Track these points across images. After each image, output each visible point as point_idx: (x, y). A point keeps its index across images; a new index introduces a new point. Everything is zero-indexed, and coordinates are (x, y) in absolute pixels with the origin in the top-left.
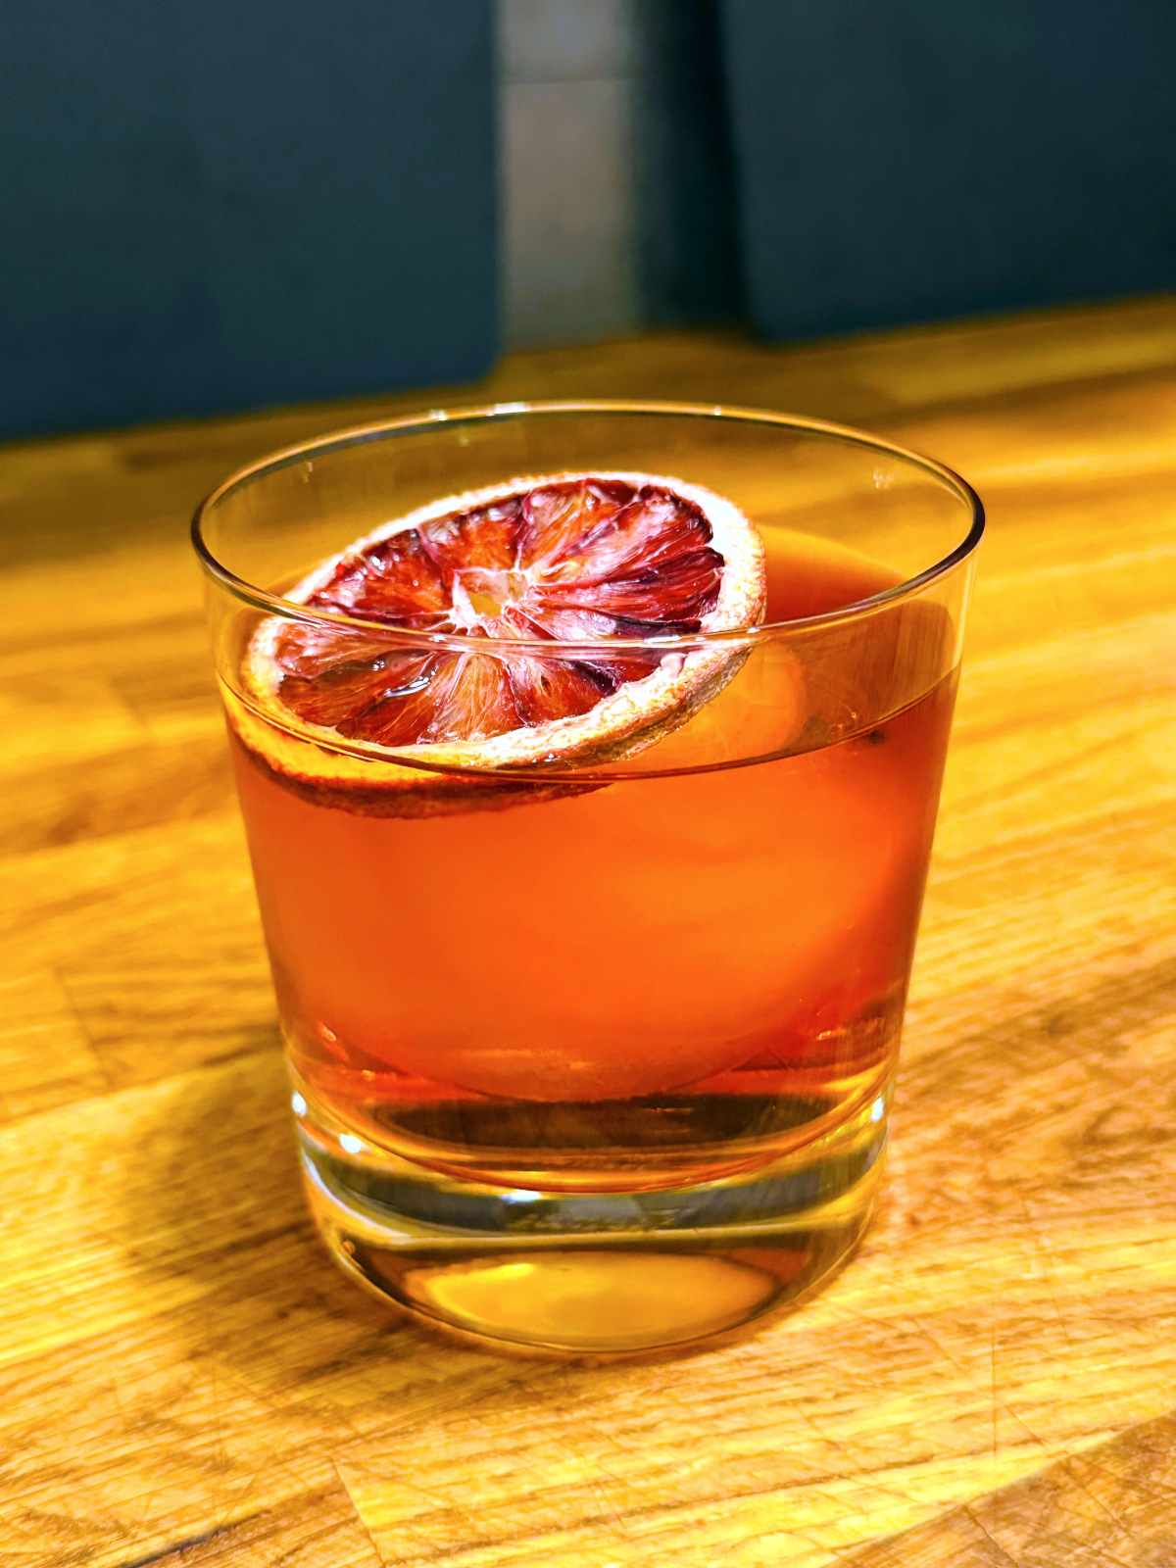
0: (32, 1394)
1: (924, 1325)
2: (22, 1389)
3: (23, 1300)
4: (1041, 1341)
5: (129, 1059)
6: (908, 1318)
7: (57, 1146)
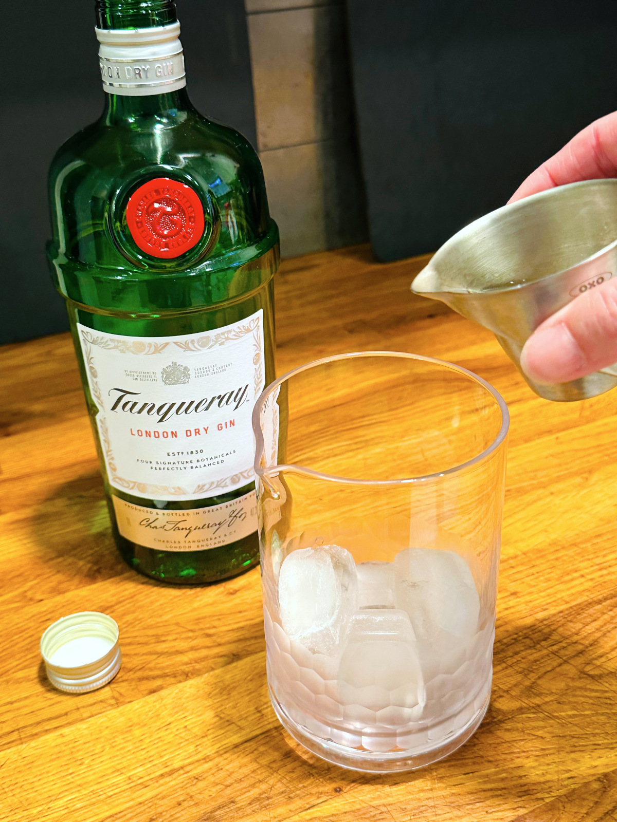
1: (389, 808)
3: (94, 798)
4: (427, 814)
5: (122, 691)
6: (384, 805)
7: (101, 731)
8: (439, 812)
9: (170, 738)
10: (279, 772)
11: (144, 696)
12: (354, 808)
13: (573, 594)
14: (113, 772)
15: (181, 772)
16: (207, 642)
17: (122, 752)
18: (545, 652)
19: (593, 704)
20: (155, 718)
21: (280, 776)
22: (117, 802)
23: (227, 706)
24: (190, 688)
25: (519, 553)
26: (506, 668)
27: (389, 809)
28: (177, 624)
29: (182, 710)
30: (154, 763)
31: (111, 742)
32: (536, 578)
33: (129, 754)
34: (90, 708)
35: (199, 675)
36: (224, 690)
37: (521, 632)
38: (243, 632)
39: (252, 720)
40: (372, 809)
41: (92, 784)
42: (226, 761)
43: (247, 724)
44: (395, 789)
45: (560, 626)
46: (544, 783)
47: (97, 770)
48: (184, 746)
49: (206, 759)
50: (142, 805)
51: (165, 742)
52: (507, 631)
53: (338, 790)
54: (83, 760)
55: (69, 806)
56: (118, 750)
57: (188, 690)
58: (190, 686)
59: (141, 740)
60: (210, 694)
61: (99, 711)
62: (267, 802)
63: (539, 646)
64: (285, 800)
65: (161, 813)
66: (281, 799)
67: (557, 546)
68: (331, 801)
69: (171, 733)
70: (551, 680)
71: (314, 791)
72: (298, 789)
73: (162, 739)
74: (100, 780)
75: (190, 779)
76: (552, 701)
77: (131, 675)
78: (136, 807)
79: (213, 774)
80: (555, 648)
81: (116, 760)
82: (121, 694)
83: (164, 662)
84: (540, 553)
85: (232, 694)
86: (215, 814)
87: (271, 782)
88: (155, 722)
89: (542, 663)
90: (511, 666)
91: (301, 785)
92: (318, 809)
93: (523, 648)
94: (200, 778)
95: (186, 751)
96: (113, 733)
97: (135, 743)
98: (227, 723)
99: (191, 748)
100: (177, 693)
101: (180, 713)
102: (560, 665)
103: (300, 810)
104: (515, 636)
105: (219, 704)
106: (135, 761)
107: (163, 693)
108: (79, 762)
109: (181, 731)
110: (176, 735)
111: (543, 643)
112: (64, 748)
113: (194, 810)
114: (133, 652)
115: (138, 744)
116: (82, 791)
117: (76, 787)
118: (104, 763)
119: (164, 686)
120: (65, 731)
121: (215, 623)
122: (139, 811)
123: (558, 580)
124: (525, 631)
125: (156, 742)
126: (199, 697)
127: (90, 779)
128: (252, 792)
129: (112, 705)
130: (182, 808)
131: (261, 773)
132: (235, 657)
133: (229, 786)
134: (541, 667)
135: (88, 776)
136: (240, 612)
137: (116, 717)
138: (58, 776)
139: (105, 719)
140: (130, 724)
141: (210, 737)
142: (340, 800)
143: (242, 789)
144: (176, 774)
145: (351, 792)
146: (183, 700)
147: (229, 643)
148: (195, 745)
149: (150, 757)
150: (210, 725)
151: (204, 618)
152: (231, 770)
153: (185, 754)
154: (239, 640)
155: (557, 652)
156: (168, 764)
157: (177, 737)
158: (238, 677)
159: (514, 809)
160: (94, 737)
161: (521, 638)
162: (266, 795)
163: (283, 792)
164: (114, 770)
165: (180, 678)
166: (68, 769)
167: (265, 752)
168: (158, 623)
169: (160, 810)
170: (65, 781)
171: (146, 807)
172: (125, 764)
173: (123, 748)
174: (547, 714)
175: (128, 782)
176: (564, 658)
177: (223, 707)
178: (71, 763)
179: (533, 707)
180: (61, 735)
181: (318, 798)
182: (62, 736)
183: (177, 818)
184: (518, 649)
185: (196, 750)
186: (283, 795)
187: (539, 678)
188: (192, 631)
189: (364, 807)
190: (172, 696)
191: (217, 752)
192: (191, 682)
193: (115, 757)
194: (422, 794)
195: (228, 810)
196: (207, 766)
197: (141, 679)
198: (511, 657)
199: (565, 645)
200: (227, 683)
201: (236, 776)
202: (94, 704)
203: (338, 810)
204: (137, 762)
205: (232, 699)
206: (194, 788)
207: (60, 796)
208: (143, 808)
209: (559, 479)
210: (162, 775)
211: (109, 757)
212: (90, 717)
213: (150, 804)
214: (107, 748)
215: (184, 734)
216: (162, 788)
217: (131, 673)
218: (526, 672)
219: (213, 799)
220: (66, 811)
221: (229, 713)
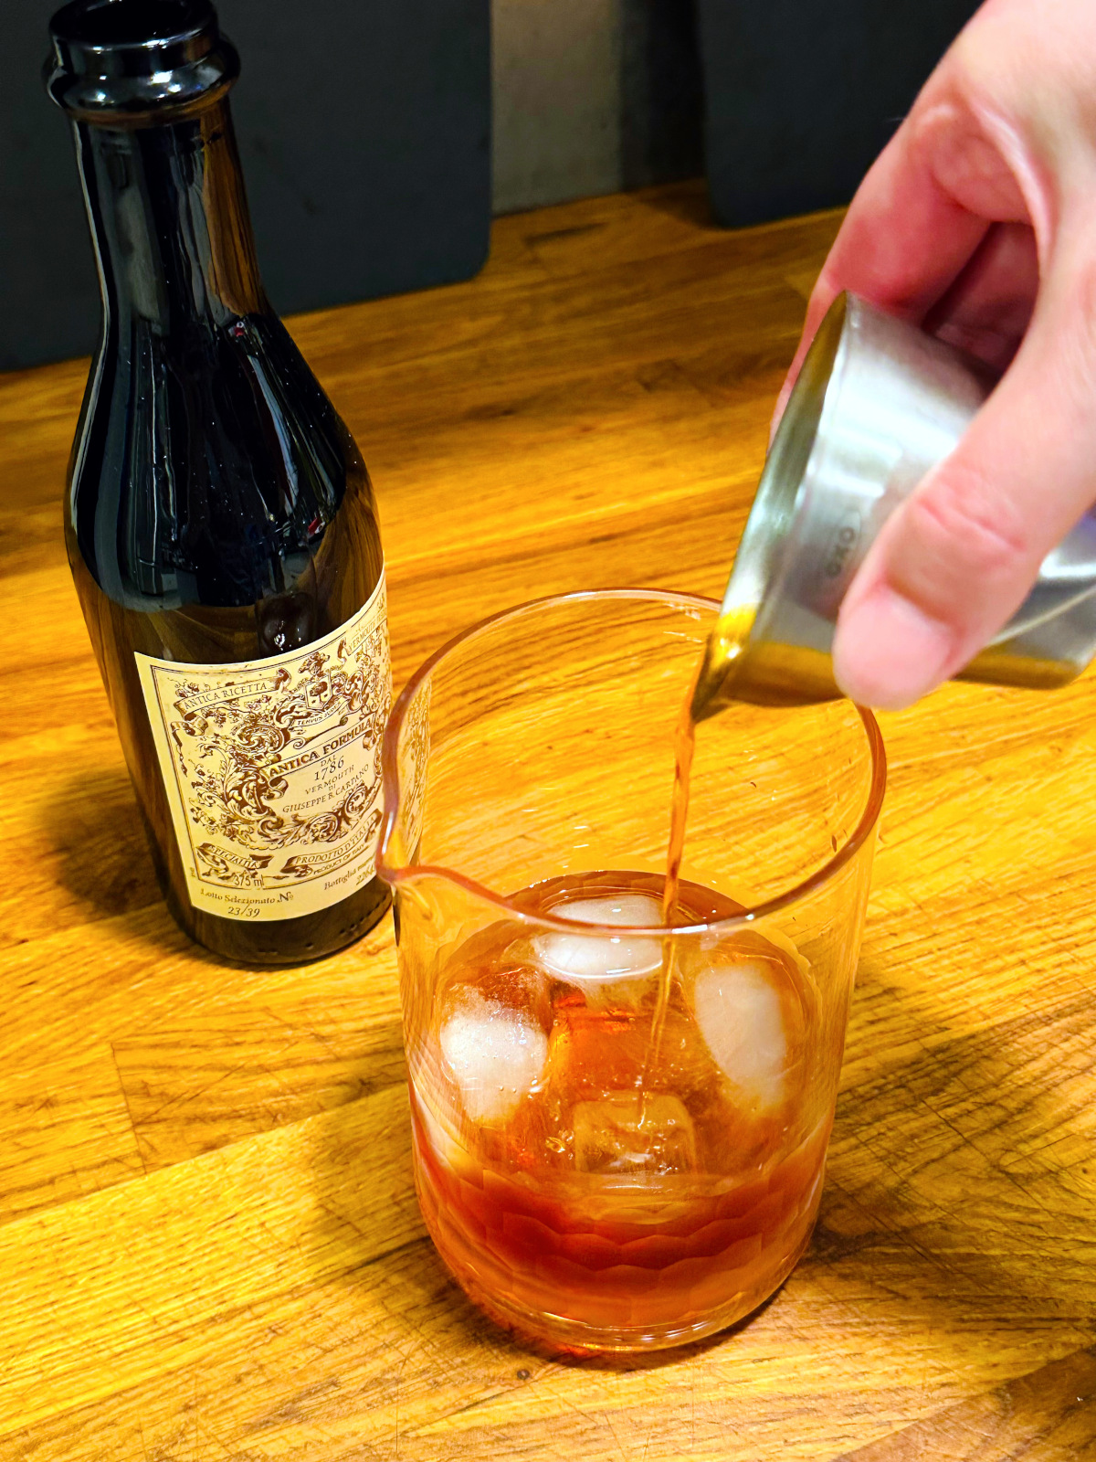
0: (95, 1431)
1: (612, 1419)
2: (90, 1426)
3: (89, 1355)
4: (677, 1438)
5: (156, 1141)
6: (603, 1413)
7: (111, 1221)
8: (700, 1435)
9: (233, 1244)
10: (421, 1330)
11: (195, 1154)
12: (547, 1415)
13: (999, 1001)
14: (127, 1306)
15: (247, 1315)
16: (317, 1051)
17: (146, 1266)
18: (933, 1118)
19: (1006, 1235)
20: (210, 1203)
21: (421, 1339)
22: (130, 1367)
23: (341, 1188)
24: (278, 1144)
25: (911, 905)
26: (857, 1147)
27: (611, 1421)
28: (266, 1009)
29: (260, 1189)
30: (202, 1293)
31: (127, 1244)
32: (935, 962)
33: (157, 1271)
34: (95, 1172)
35: (296, 1120)
36: (339, 1153)
37: (893, 1073)
38: (385, 1036)
39: (384, 1219)
40: (580, 1418)
41: (87, 1326)
42: (329, 1301)
43: (374, 1226)
44: (626, 1381)
45: (967, 1067)
46: (896, 1391)
47: (99, 1299)
48: (257, 1263)
49: (294, 1293)
50: (172, 1376)
51: (224, 1253)
52: (867, 1070)
53: (523, 1375)
54: (76, 1278)
55: (44, 1367)
56: (138, 1262)
57: (274, 1149)
58: (282, 1142)
59: (182, 1246)
60: (313, 1159)
61: (112, 1180)
62: (394, 1389)
63: (923, 1105)
64: (428, 1388)
65: (205, 1396)
66: (419, 1384)
67: (984, 895)
68: (509, 1397)
69: (237, 1234)
70: (936, 1178)
71: (481, 1373)
72: (452, 1368)
73: (219, 1245)
74: (103, 1321)
75: (261, 1331)
77: (174, 1110)
78: (162, 1380)
79: (304, 1325)
80: (950, 1111)
81: (135, 1282)
82: (152, 1148)
83: (237, 1087)
84: (949, 906)
85: (351, 1164)
86: (300, 1404)
87: (406, 1349)
88: (209, 1210)
89: (923, 1142)
90: (865, 1144)
91: (458, 1360)
92: (485, 1410)
93: (891, 1109)
94: (280, 1331)
95: (259, 1274)
96: (132, 1227)
97: (169, 1251)
98: (340, 1222)
99: (269, 1269)
100: (253, 1154)
101: (255, 1196)
102: (956, 1149)
103: (452, 1410)
104: (881, 1081)
105: (326, 1182)
106: (168, 1285)
107: (227, 1151)
108: (68, 1282)
109: (255, 1231)
110: (245, 1239)
111: (932, 1100)
112: (43, 1251)
113: (264, 1394)
114: (180, 1062)
115: (175, 1254)
116: (69, 1340)
117: (59, 1331)
118: (111, 1287)
119: (232, 1136)
120: (47, 1215)
121: (335, 1013)
122: (167, 1387)
123: (975, 966)
124: (900, 1073)
125: (207, 1250)
126: (291, 1165)
127: (85, 1315)
128: (369, 1367)
129: (135, 1169)
130: (243, 1389)
131: (390, 1330)
132: (365, 1087)
133: (331, 1351)
134: (921, 1150)
135: (83, 1310)
136: (382, 993)
137: (140, 1193)
138: (30, 1306)
139: (121, 1196)
140: (165, 1210)
141: (304, 1249)
142: (525, 1396)
143: (352, 1359)
144: (238, 1320)
145: (547, 1381)
146: (264, 1169)
147: (357, 1057)
148: (276, 1263)
149: (194, 1281)
150: (307, 1224)
151: (316, 1000)
152: (336, 1319)
153: (256, 1279)
154: (376, 1052)
155: (954, 1120)
156: (226, 1298)
157: (245, 1244)
158: (365, 1130)
159: (835, 1439)
160: (98, 1232)
161: (891, 1087)
162: (395, 1374)
163: (424, 1371)
164: (129, 1301)
165: (262, 1122)
166: (48, 1293)
167: (401, 1289)
168: (230, 1005)
169: (203, 1389)
170: (40, 1317)
171: (179, 1381)
172: (149, 1292)
173: (149, 1258)
174: (919, 1249)
175: (150, 1328)
176: (966, 1135)
177: (334, 1189)
178: (54, 1282)
179: (896, 1233)
180: (40, 1222)
181: (487, 1387)
182: (42, 1225)
183: (231, 1409)
184: (882, 1110)
185: (277, 1274)
186: (424, 1377)
187: (915, 1172)
188: (290, 1026)
189: (566, 1414)
190: (244, 1158)
191: (314, 1280)
192: (280, 1132)
193: (132, 1275)
194: (672, 1396)
195: (324, 1399)
196: (294, 1307)
197: (191, 1120)
198: (869, 1124)
199: (971, 1107)
200: (344, 1140)
201: (346, 1331)
202: (104, 1163)
203: (521, 1416)
204: (170, 1289)
205: (352, 1173)
206: (268, 1351)
207: (29, 1347)
208: (175, 1383)
209: (1006, 748)
210: (213, 1320)
211: (122, 1274)
212: (93, 1191)
213: (187, 1376)
214: (121, 1255)
215: (258, 1239)
216: (211, 1344)
217: (175, 1105)
218: (892, 1159)
219: (300, 1374)
220: (39, 1377)
221: (343, 1202)
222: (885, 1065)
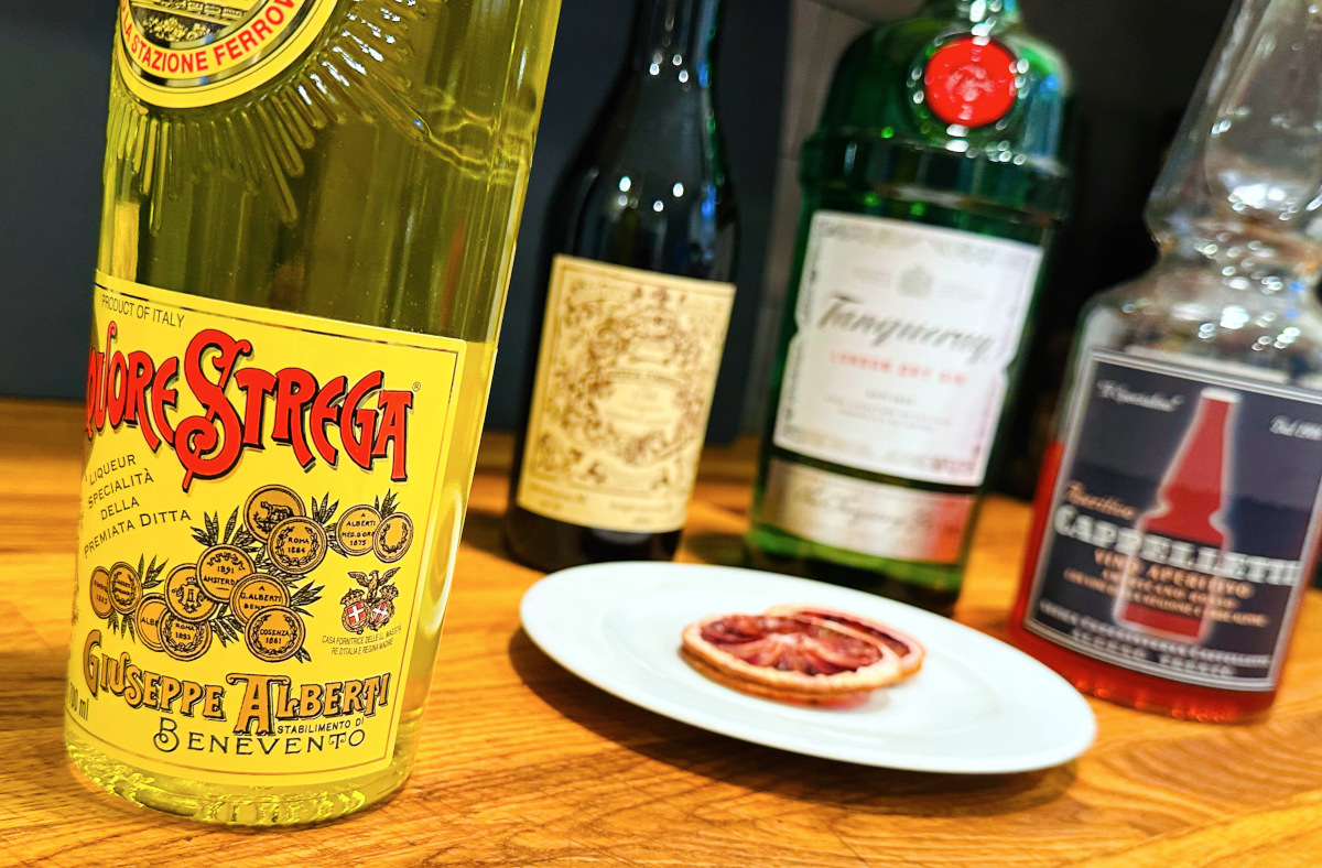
18: (619, 786)
19: (711, 854)
26: (543, 798)
37: (575, 759)
52: (549, 756)
63: (609, 777)
70: (630, 818)
76: (633, 845)
80: (638, 782)
89: (613, 797)
90: (553, 796)
93: (578, 777)
102: (649, 802)
104: (564, 763)
111: (616, 776)
124: (583, 759)
134: (612, 801)
155: (643, 787)
161: (574, 765)
174: (621, 859)
176: (657, 796)
179: (594, 849)
184: (568, 778)
198: (555, 785)
218: (582, 806)
222: (567, 755)
